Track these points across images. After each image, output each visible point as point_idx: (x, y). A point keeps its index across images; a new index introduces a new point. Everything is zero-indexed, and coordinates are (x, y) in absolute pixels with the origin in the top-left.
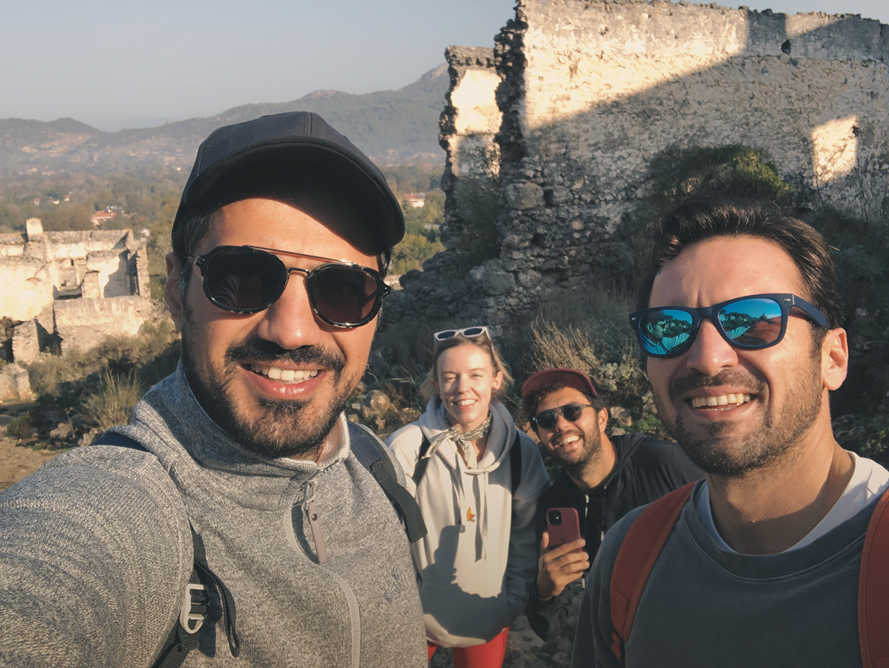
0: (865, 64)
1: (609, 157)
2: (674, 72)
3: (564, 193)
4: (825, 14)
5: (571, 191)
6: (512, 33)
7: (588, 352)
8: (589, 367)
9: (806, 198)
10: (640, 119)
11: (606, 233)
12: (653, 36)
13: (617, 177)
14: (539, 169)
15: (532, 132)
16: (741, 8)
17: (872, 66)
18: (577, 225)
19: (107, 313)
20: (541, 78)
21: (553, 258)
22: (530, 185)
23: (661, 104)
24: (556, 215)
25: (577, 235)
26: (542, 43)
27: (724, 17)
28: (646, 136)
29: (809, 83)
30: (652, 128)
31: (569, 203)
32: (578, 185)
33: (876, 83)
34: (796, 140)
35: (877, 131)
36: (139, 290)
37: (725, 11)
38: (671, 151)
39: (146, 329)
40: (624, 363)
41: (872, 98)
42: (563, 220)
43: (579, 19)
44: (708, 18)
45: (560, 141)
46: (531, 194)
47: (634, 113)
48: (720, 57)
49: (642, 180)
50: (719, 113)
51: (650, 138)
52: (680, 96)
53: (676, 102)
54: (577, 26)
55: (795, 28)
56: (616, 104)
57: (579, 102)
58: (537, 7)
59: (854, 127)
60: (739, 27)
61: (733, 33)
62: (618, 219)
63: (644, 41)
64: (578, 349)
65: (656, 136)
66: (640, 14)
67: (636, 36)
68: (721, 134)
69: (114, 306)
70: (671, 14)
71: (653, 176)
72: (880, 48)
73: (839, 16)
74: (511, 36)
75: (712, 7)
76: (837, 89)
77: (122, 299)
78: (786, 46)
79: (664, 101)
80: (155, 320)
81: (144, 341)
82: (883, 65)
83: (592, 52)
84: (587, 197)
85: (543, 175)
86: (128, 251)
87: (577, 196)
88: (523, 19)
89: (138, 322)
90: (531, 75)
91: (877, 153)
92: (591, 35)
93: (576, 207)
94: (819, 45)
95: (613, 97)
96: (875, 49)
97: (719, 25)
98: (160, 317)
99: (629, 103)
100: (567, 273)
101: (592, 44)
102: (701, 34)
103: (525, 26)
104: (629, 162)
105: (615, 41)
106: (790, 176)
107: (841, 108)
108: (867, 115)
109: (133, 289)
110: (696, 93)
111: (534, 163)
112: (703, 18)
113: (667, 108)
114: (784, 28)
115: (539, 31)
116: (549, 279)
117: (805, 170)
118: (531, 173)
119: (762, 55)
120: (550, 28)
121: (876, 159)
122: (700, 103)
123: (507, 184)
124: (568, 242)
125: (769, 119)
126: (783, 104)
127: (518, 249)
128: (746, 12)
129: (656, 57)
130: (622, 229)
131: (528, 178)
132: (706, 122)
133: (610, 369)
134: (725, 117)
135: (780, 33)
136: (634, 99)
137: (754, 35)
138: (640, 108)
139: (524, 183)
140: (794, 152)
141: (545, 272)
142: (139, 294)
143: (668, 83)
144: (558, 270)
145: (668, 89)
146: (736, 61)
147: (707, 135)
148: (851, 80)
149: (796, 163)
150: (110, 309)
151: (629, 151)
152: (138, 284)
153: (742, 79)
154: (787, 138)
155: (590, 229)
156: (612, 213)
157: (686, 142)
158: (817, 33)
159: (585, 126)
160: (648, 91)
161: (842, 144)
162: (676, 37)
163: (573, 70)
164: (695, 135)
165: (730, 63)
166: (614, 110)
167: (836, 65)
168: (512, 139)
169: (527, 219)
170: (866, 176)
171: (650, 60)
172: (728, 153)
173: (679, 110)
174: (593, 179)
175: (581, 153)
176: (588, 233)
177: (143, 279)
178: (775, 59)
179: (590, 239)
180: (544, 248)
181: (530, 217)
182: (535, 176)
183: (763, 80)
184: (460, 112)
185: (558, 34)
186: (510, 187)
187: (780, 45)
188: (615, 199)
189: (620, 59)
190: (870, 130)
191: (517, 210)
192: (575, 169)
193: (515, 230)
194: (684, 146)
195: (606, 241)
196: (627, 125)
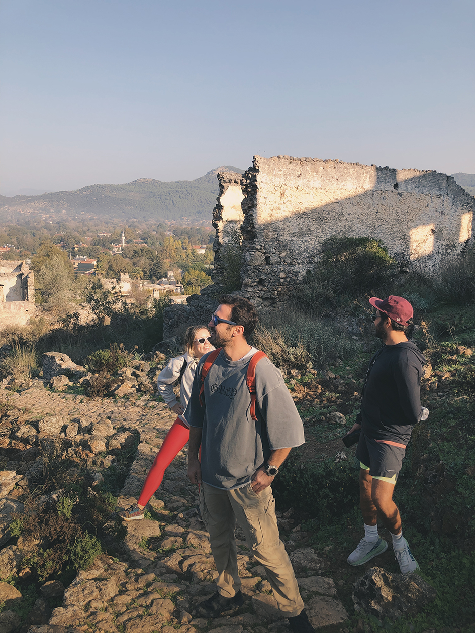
0: (439, 196)
1: (300, 240)
2: (336, 197)
3: (276, 258)
4: (417, 170)
5: (280, 257)
6: (251, 174)
7: (281, 341)
8: (281, 349)
9: (405, 266)
10: (317, 221)
11: (298, 280)
12: (325, 179)
13: (304, 251)
14: (263, 245)
15: (260, 226)
16: (372, 165)
17: (442, 198)
18: (282, 275)
19: (7, 311)
20: (265, 198)
21: (269, 292)
22: (258, 253)
23: (328, 214)
24: (271, 269)
25: (282, 280)
26: (267, 180)
27: (363, 170)
28: (320, 230)
29: (408, 206)
30: (324, 226)
31: (279, 264)
32: (283, 254)
33: (444, 207)
34: (401, 235)
35: (445, 232)
36: (28, 298)
37: (364, 167)
38: (333, 239)
39: (31, 322)
40: (298, 347)
41: (442, 214)
42: (275, 272)
43: (286, 169)
44: (354, 170)
45: (275, 231)
46: (258, 258)
47: (314, 218)
48: (360, 191)
49: (318, 253)
50: (359, 220)
51: (322, 231)
52: (339, 210)
53: (336, 213)
54: (285, 172)
55: (401, 177)
56: (305, 213)
57: (285, 211)
58: (265, 162)
59: (432, 230)
60: (371, 175)
61: (368, 179)
62: (304, 273)
63: (320, 181)
64: (276, 339)
65: (326, 230)
66: (319, 167)
67: (316, 179)
68: (360, 231)
69: (12, 307)
70: (335, 168)
71: (323, 251)
72: (447, 188)
73: (425, 171)
74: (250, 176)
75: (357, 165)
76: (423, 209)
77: (17, 303)
78: (396, 186)
79: (330, 212)
80: (37, 316)
81: (29, 329)
82: (448, 198)
83: (292, 186)
84: (288, 261)
85: (265, 248)
86: (22, 274)
87: (283, 260)
88: (257, 168)
89: (26, 317)
90: (260, 196)
91: (445, 243)
92: (292, 177)
93: (282, 265)
94: (413, 186)
95: (303, 210)
96: (444, 189)
97: (360, 174)
98: (40, 315)
99: (311, 213)
100: (276, 300)
101: (293, 182)
102: (350, 179)
103: (258, 171)
104: (311, 243)
105: (305, 181)
106: (397, 254)
107: (425, 219)
108: (439, 223)
109: (24, 297)
110: (348, 209)
111: (260, 242)
112: (351, 170)
113: (331, 216)
114: (395, 177)
115: (265, 174)
116: (266, 303)
117: (405, 251)
118: (259, 247)
119: (383, 190)
120: (271, 173)
121: (443, 247)
122: (349, 214)
123: (246, 252)
124: (277, 284)
125: (386, 224)
126: (394, 216)
127: (251, 287)
128: (375, 168)
129: (327, 190)
130: (306, 278)
131: (257, 249)
132: (352, 224)
133: (291, 350)
134: (363, 222)
135: (393, 179)
136: (314, 210)
137: (379, 180)
138: (317, 216)
139: (255, 252)
140: (399, 242)
141: (265, 299)
142: (28, 300)
143: (333, 203)
144: (272, 298)
145: (333, 206)
146: (369, 193)
147: (353, 231)
148: (431, 205)
149: (400, 247)
150: (9, 309)
151: (311, 237)
152: (27, 294)
153: (372, 203)
154: (396, 234)
155: (289, 277)
156: (301, 270)
157: (341, 234)
158: (413, 180)
159: (288, 223)
160: (321, 207)
161: (425, 238)
162: (337, 180)
163: (282, 195)
164: (346, 230)
165: (366, 194)
166: (303, 216)
167: (423, 197)
168: (249, 228)
169: (256, 271)
170: (438, 255)
171: (323, 191)
172: (363, 241)
173: (338, 217)
174: (292, 251)
175: (286, 237)
176: (288, 280)
177: (31, 292)
178: (390, 192)
179: (289, 283)
180: (264, 286)
181: (257, 270)
182: (261, 249)
183: (383, 203)
184: (224, 208)
185: (275, 176)
186: (248, 253)
187: (393, 185)
188: (303, 262)
189: (307, 190)
190: (441, 231)
191: (251, 266)
192: (282, 246)
193: (249, 276)
194: (339, 236)
195: (298, 284)
196: (310, 224)
